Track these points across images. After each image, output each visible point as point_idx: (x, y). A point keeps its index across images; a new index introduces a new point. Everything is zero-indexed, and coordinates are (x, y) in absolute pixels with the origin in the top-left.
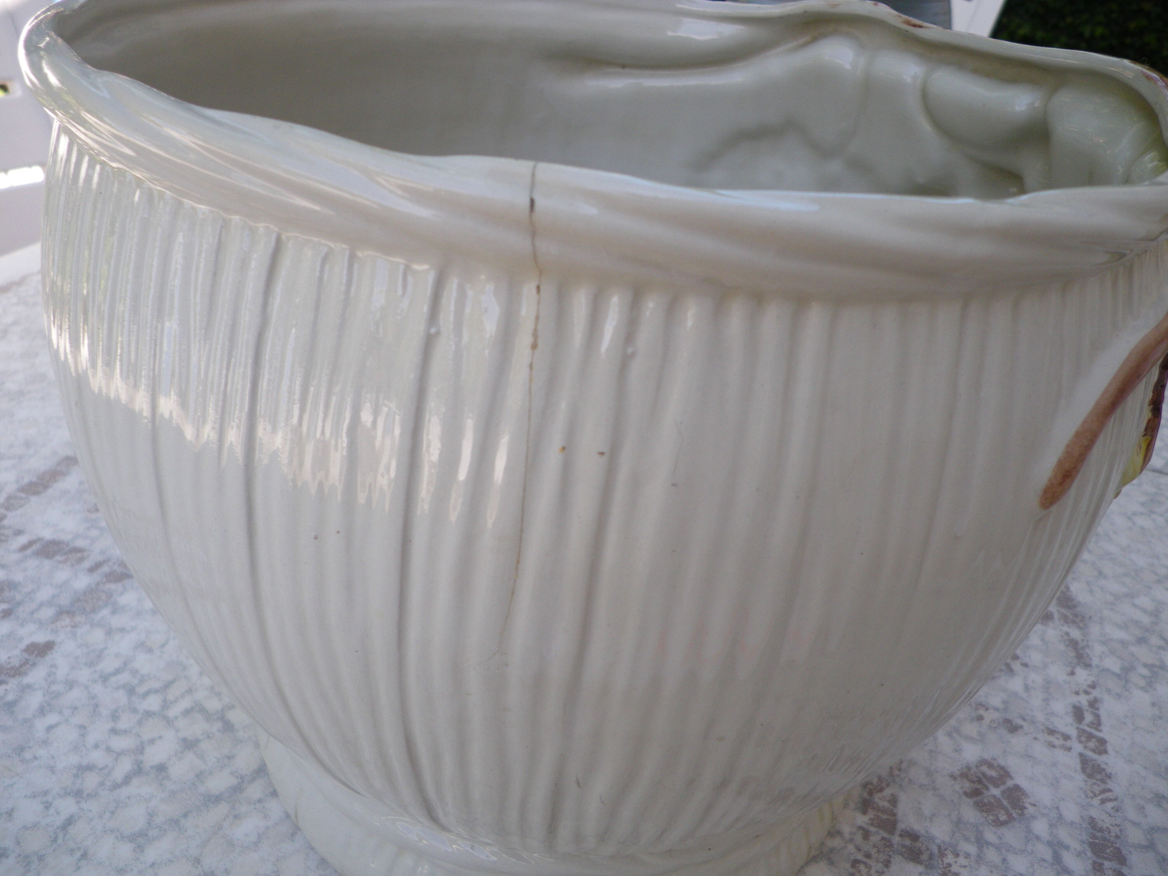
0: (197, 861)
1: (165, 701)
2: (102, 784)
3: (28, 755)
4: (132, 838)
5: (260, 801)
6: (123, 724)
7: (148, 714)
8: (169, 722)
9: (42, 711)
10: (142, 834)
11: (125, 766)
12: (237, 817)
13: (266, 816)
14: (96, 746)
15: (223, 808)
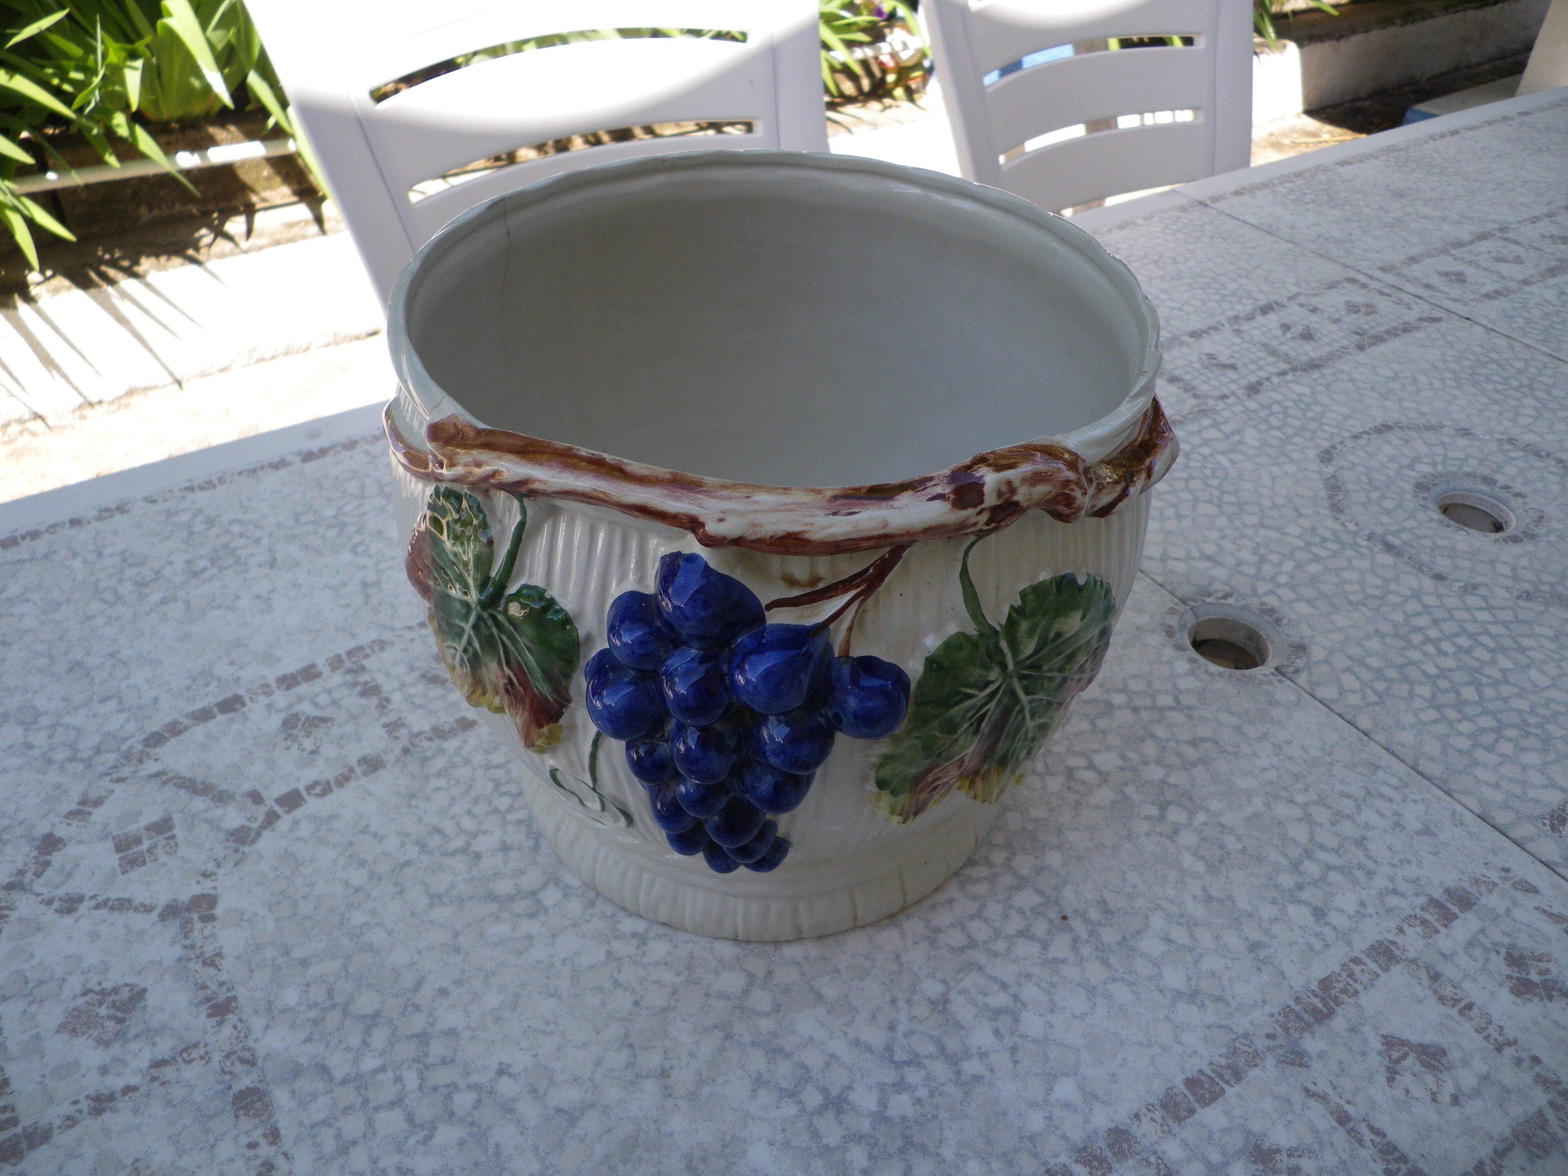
0: (456, 934)
1: (511, 805)
2: (439, 847)
3: (414, 802)
4: (432, 896)
5: (518, 916)
6: (477, 810)
7: (496, 810)
8: (504, 823)
9: (439, 774)
10: (439, 897)
11: (459, 842)
12: (497, 919)
13: (514, 929)
14: (453, 818)
15: (493, 907)
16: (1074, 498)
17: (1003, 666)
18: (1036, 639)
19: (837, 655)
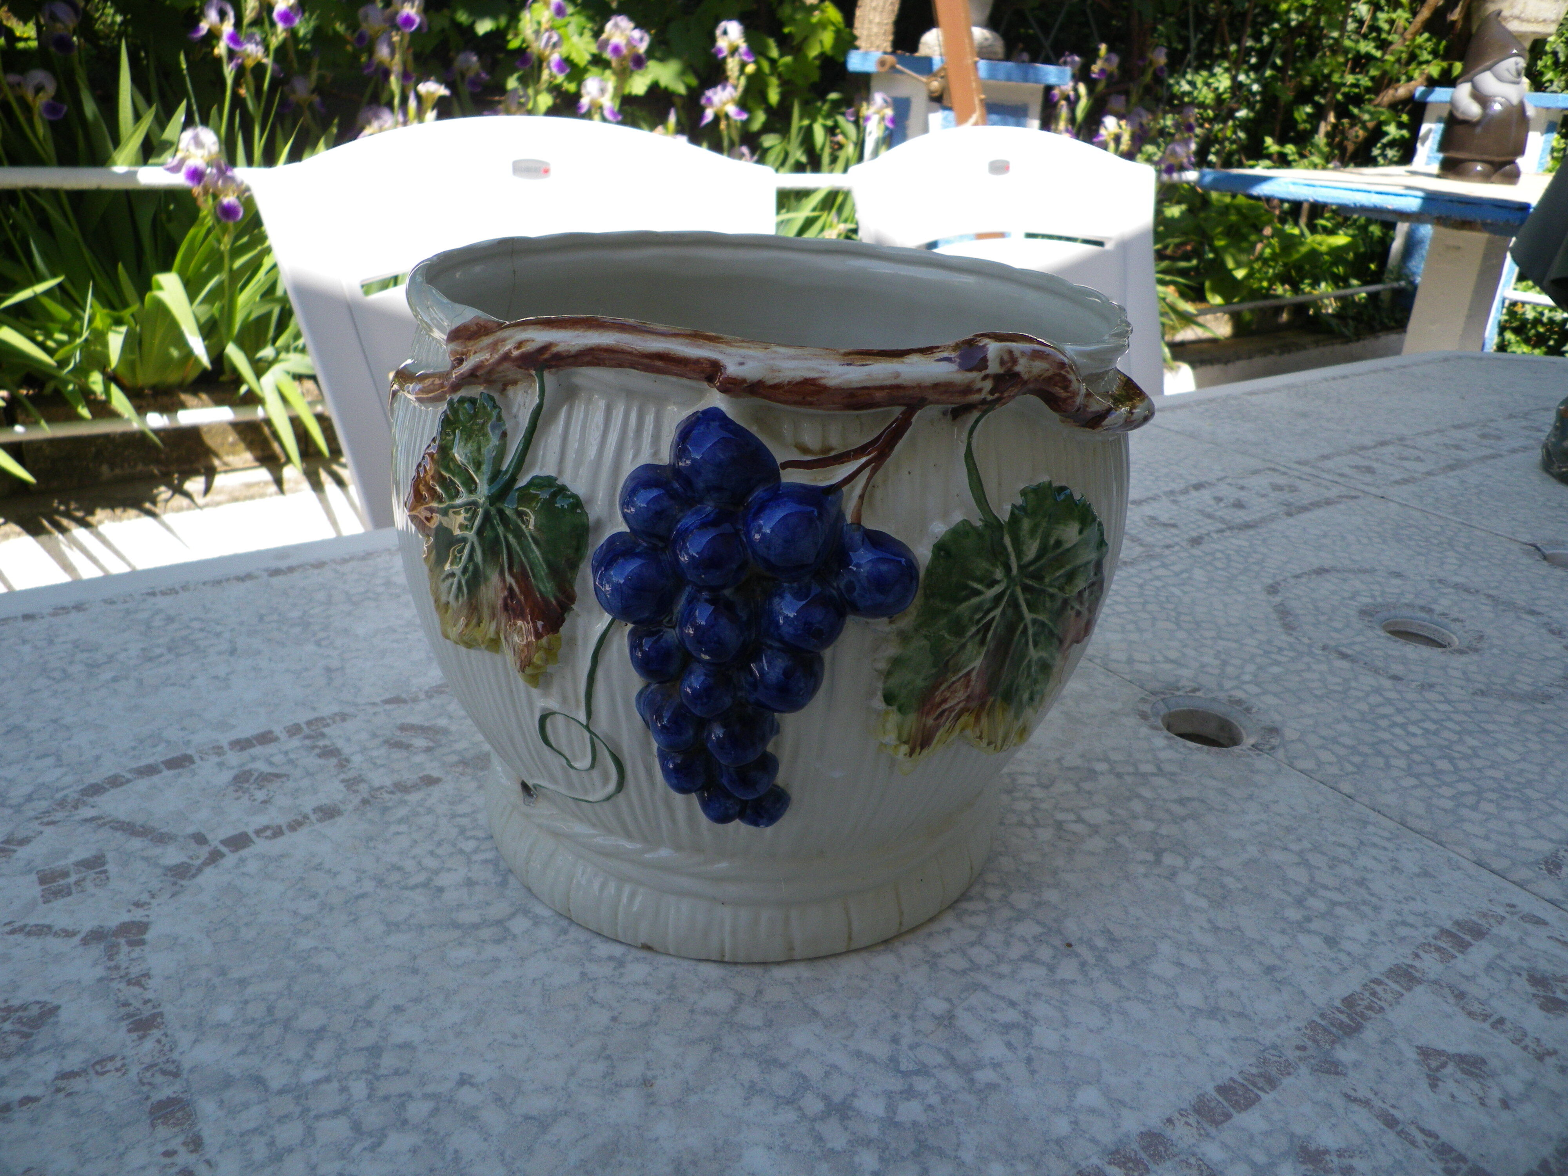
0: (415, 958)
1: (478, 848)
2: (399, 882)
3: (371, 844)
4: (389, 924)
5: (483, 941)
6: (440, 851)
7: (461, 851)
8: (469, 862)
9: (400, 821)
10: (397, 925)
11: (422, 877)
12: (461, 944)
13: (479, 953)
14: (414, 857)
15: (457, 933)
16: (1070, 381)
17: (1008, 569)
18: (1038, 541)
19: (849, 521)
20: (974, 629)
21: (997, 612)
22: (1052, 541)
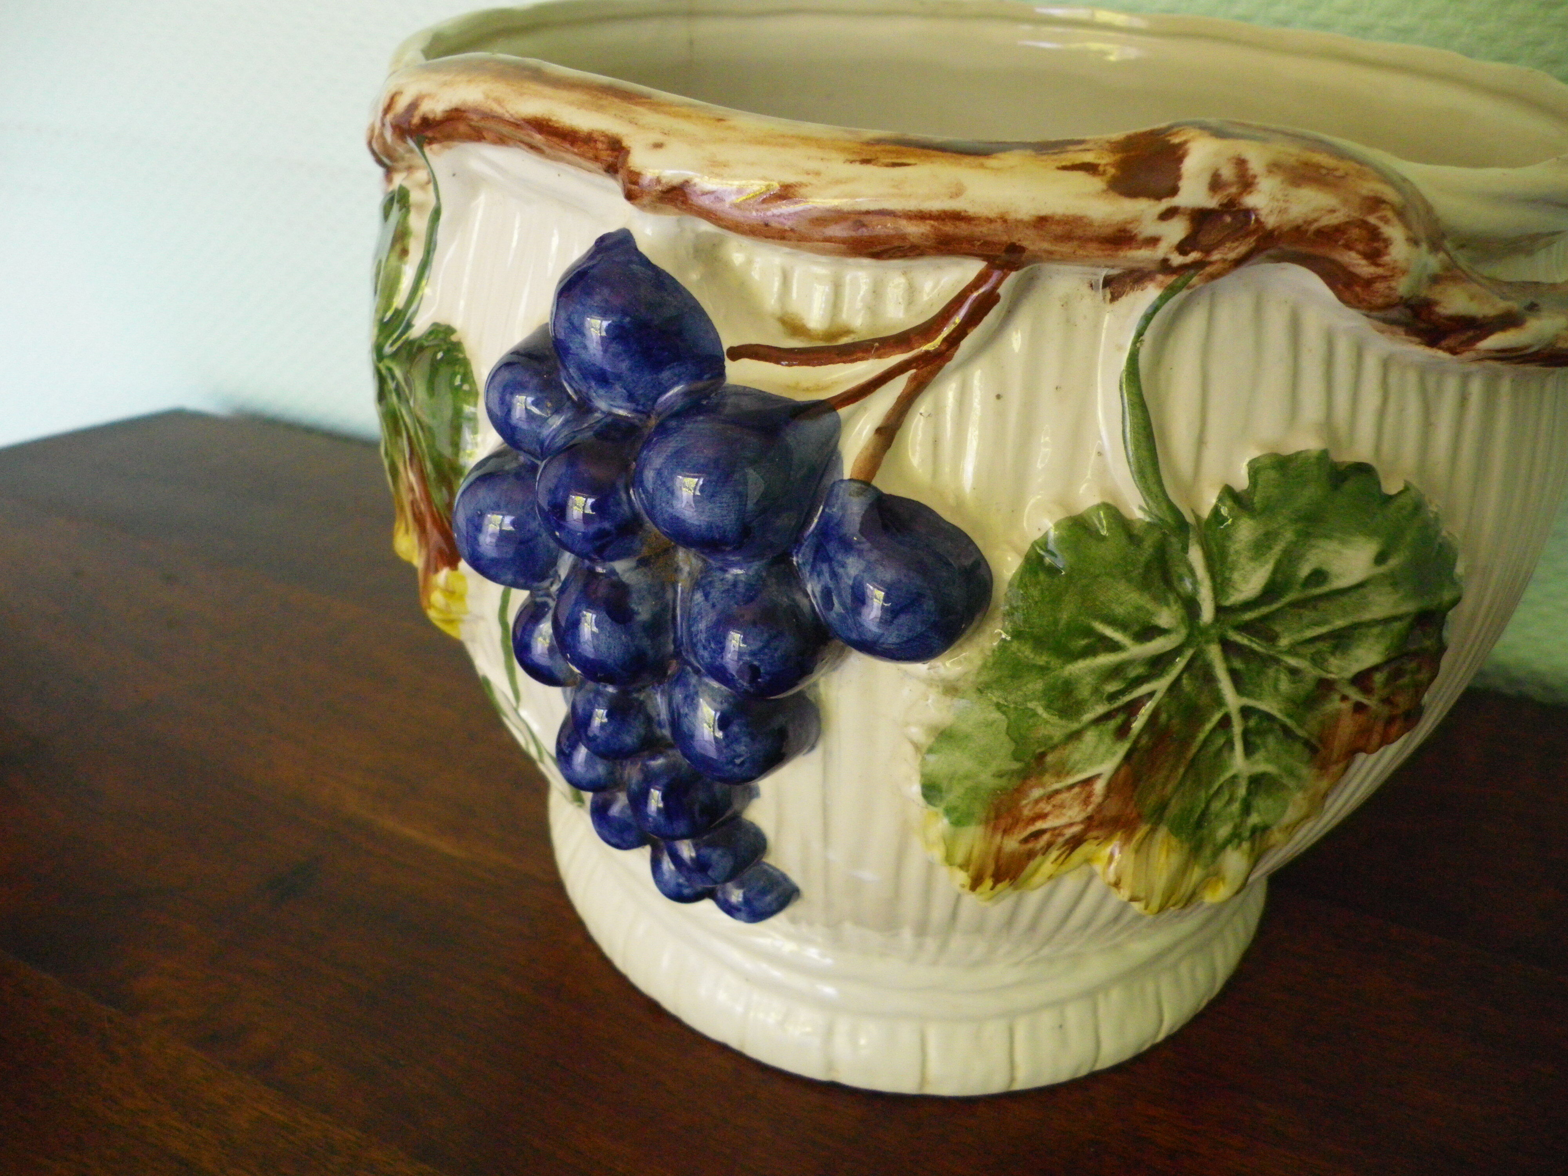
16: (1387, 242)
17: (1191, 607)
18: (1269, 567)
19: (847, 475)
20: (1101, 709)
21: (1161, 685)
22: (1305, 570)
